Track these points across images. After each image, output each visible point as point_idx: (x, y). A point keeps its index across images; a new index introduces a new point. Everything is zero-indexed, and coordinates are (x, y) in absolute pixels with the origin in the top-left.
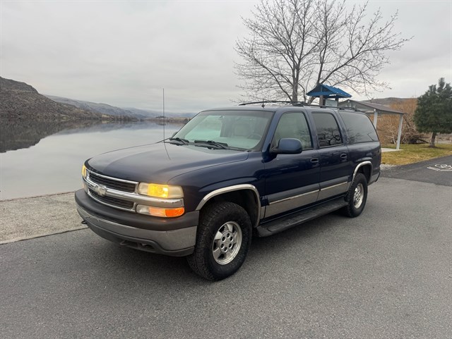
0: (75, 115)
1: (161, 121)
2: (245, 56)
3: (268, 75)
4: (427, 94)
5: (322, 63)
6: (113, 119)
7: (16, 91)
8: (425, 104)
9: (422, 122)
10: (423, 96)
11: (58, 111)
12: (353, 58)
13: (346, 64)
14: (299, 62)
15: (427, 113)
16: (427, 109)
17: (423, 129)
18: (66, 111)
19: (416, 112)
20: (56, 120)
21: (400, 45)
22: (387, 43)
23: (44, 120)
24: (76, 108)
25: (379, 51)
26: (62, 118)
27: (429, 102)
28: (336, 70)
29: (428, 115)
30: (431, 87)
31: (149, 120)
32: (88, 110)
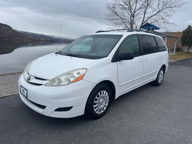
0: (29, 39)
1: (66, 41)
2: (110, 10)
3: (120, 19)
4: (187, 29)
5: (145, 14)
6: (46, 41)
7: (3, 28)
8: (186, 34)
9: (184, 41)
10: (185, 30)
11: (22, 37)
12: (159, 11)
13: (156, 14)
14: (134, 13)
15: (187, 38)
16: (187, 36)
17: (184, 45)
18: (25, 37)
19: (182, 37)
20: (21, 41)
21: (182, 5)
22: (176, 4)
23: (16, 41)
24: (29, 35)
25: (172, 8)
26: (23, 40)
27: (188, 33)
28: (151, 17)
29: (187, 39)
30: (189, 26)
31: (61, 41)
32: (35, 37)
